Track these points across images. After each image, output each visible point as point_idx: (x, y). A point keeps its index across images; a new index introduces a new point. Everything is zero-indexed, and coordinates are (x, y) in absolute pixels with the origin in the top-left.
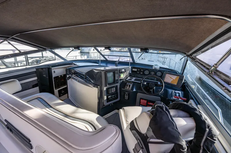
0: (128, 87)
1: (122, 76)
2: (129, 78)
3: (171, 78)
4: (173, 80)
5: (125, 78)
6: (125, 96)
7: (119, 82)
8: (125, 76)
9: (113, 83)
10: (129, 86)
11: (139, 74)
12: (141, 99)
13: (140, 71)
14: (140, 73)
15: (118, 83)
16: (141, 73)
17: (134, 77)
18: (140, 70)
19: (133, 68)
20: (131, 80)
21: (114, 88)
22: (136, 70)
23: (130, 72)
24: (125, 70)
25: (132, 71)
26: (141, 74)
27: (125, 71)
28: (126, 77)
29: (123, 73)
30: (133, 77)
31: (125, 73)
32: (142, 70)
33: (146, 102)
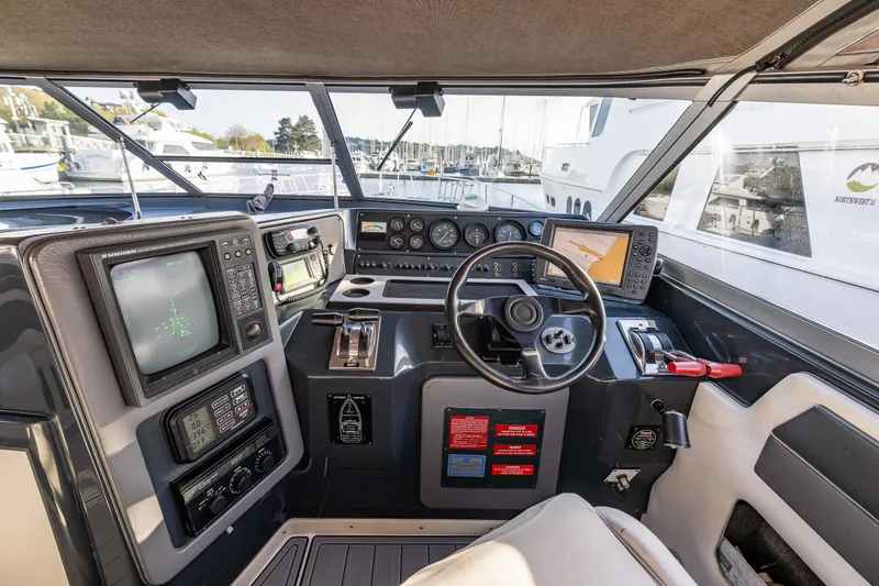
0: (353, 353)
1: (299, 278)
2: (346, 285)
3: (583, 248)
4: (596, 259)
5: (318, 285)
6: (342, 425)
7: (276, 329)
8: (318, 275)
9: (219, 347)
10: (363, 345)
11: (401, 249)
12: (451, 414)
13: (406, 233)
14: (407, 245)
15: (265, 336)
16: (416, 242)
17: (379, 270)
18: (407, 226)
19: (361, 219)
20: (365, 293)
21: (240, 394)
22: (380, 227)
23: (351, 246)
24: (311, 231)
25: (361, 237)
26: (413, 250)
27: (316, 241)
28: (325, 277)
29: (303, 251)
30: (371, 270)
31: (318, 252)
32: (416, 226)
33: (481, 425)
